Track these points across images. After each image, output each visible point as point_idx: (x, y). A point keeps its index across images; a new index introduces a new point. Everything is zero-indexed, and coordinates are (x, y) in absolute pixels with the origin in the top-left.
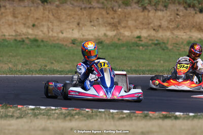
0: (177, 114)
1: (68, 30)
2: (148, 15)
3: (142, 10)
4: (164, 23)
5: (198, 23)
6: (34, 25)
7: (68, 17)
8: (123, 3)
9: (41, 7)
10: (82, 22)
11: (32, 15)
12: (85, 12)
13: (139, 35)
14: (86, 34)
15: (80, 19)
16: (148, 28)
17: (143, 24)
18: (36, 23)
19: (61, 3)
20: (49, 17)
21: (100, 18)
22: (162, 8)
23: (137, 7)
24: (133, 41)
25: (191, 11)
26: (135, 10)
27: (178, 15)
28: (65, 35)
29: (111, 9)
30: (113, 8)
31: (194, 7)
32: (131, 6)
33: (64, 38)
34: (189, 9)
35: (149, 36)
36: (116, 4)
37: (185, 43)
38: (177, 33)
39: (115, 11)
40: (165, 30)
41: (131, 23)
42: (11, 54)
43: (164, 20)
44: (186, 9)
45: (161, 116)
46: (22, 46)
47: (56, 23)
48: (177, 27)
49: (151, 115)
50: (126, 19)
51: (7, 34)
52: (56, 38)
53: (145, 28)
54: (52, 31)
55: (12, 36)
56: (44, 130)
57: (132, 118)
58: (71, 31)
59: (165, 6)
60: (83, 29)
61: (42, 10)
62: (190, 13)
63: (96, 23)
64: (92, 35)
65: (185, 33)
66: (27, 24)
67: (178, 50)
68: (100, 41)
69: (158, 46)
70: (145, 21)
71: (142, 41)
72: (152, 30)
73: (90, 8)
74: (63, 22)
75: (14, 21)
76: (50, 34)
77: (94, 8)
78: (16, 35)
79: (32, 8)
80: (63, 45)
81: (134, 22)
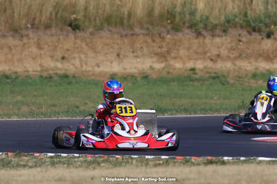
0: (226, 158)
1: (105, 63)
2: (203, 42)
3: (195, 36)
4: (224, 52)
5: (265, 51)
6: (63, 58)
7: (106, 47)
8: (173, 28)
9: (72, 36)
10: (122, 52)
11: (60, 46)
12: (126, 41)
13: (193, 67)
14: (128, 68)
15: (120, 48)
16: (204, 58)
17: (197, 53)
18: (66, 56)
19: (96, 30)
20: (82, 48)
21: (144, 48)
22: (221, 33)
23: (190, 33)
24: (186, 75)
25: (256, 36)
26: (188, 36)
27: (240, 41)
28: (101, 69)
29: (158, 36)
30: (160, 35)
31: (259, 31)
32: (182, 31)
33: (101, 72)
34: (253, 34)
35: (205, 68)
36: (164, 30)
37: (250, 75)
38: (239, 63)
39: (163, 38)
40: (225, 60)
41: (182, 52)
42: (36, 93)
43: (224, 48)
44: (250, 33)
45: (205, 161)
46: (49, 84)
47: (91, 54)
48: (240, 56)
49: (193, 161)
50: (177, 47)
51: (30, 69)
52: (91, 73)
53: (201, 59)
54: (86, 64)
55: (37, 71)
56: (60, 180)
57: (169, 164)
58: (109, 64)
59: (224, 31)
60: (125, 61)
61: (73, 38)
62: (255, 38)
63: (139, 53)
64: (136, 68)
65: (249, 63)
66: (56, 57)
67: (241, 84)
68: (145, 75)
69: (217, 80)
70: (200, 50)
71: (196, 74)
72: (209, 60)
73: (132, 35)
74: (99, 52)
75: (39, 53)
76: (84, 69)
77: (138, 35)
78: (42, 71)
79: (61, 37)
80: (99, 81)
81: (186, 52)
